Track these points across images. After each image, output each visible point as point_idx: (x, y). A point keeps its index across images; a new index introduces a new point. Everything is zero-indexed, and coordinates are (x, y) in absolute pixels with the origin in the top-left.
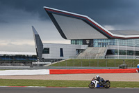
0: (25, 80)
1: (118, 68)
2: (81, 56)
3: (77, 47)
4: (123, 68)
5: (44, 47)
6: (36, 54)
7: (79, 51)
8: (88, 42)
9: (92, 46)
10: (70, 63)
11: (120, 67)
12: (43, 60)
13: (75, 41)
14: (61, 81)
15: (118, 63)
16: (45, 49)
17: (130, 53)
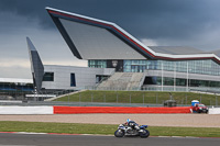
0: (15, 123)
1: (161, 106)
2: (104, 85)
3: (98, 71)
4: (169, 105)
5: (46, 70)
6: (32, 82)
7: (100, 78)
8: (115, 65)
9: (122, 71)
10: (87, 96)
11: (165, 104)
12: (44, 91)
13: (95, 63)
14: (71, 125)
15: (162, 98)
16: (47, 73)
17: (181, 82)
